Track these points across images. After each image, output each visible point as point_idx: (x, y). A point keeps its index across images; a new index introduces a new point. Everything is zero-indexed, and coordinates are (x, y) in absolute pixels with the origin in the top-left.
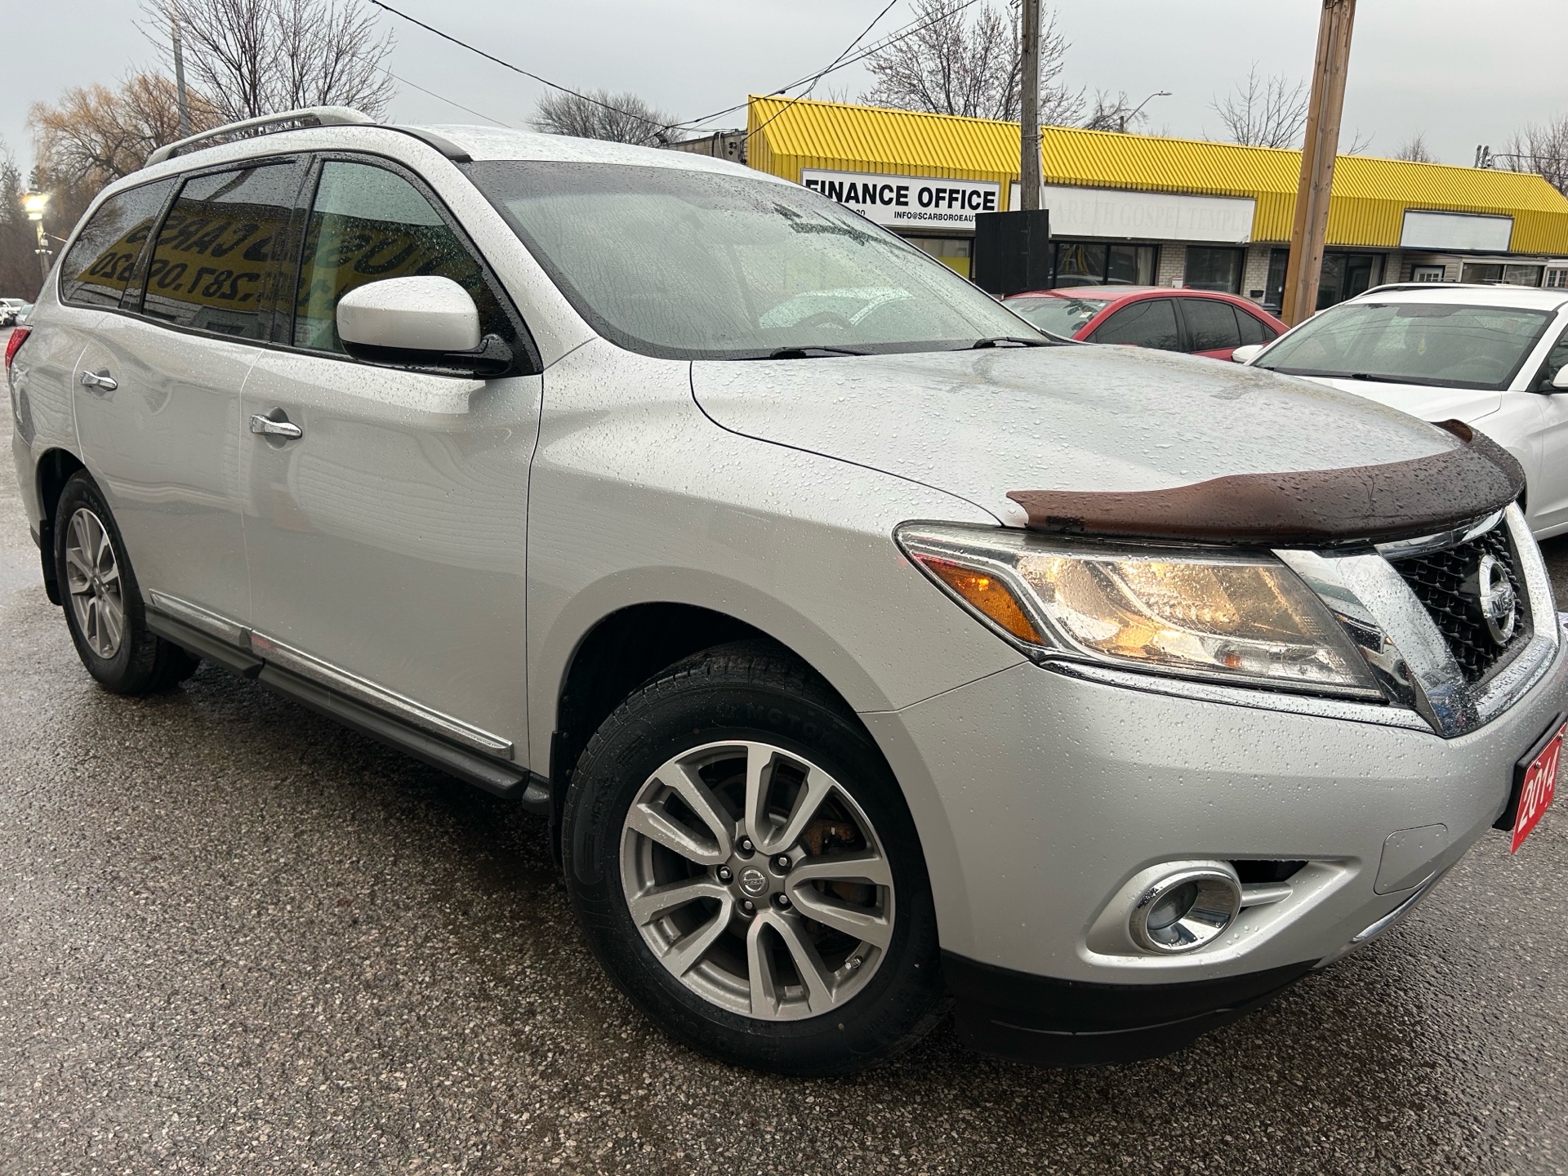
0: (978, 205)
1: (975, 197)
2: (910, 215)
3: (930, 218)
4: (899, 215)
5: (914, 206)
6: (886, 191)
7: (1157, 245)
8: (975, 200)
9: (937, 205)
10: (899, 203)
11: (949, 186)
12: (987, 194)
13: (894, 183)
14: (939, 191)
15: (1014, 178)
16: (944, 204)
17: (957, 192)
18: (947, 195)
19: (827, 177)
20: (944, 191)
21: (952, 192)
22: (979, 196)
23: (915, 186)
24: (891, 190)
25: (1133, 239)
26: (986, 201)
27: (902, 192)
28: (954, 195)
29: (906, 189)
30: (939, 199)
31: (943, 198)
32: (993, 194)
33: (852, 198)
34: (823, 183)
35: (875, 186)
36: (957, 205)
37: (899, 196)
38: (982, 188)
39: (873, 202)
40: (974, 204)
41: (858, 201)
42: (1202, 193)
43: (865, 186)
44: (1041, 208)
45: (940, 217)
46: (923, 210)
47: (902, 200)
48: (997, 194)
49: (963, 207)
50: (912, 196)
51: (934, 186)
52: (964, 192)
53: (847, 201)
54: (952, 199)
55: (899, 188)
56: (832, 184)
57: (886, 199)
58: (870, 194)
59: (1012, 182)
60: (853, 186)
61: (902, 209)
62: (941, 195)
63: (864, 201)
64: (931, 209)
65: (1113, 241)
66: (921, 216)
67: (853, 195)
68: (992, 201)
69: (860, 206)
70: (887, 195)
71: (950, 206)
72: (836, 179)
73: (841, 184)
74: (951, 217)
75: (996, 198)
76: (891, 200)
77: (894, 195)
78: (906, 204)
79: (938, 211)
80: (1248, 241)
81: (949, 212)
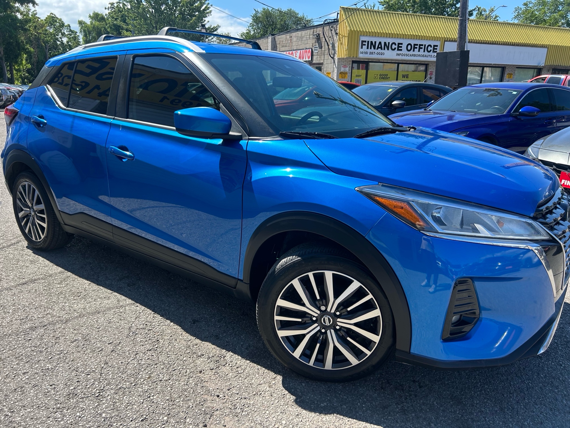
0: (431, 50)
1: (429, 47)
2: (403, 55)
3: (411, 56)
4: (398, 55)
5: (404, 51)
6: (393, 45)
7: (504, 67)
8: (429, 48)
9: (414, 51)
10: (398, 50)
11: (419, 42)
12: (434, 46)
13: (397, 41)
14: (415, 45)
15: (446, 39)
16: (416, 50)
17: (422, 45)
18: (418, 47)
19: (370, 39)
20: (417, 45)
21: (420, 45)
22: (431, 47)
23: (405, 42)
24: (395, 45)
25: (494, 64)
26: (434, 49)
27: (400, 45)
28: (421, 47)
29: (402, 44)
30: (415, 48)
31: (416, 48)
32: (437, 46)
33: (380, 48)
34: (368, 42)
35: (389, 43)
36: (422, 50)
37: (398, 47)
38: (433, 43)
39: (388, 49)
40: (429, 50)
41: (382, 49)
42: (525, 45)
43: (385, 43)
44: (465, 50)
45: (415, 55)
46: (408, 53)
47: (400, 48)
48: (438, 46)
49: (424, 51)
50: (404, 47)
51: (413, 42)
52: (425, 45)
53: (377, 49)
54: (420, 48)
55: (399, 44)
56: (372, 42)
57: (393, 48)
58: (387, 46)
59: (445, 41)
60: (380, 43)
61: (399, 52)
62: (416, 46)
63: (384, 49)
64: (411, 52)
65: (485, 65)
66: (407, 55)
67: (380, 46)
68: (436, 49)
69: (383, 51)
70: (394, 46)
71: (419, 51)
72: (373, 40)
73: (375, 42)
74: (419, 55)
75: (438, 48)
76: (395, 48)
77: (396, 47)
78: (401, 50)
79: (414, 53)
80: (543, 65)
81: (419, 53)
